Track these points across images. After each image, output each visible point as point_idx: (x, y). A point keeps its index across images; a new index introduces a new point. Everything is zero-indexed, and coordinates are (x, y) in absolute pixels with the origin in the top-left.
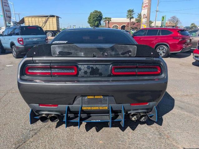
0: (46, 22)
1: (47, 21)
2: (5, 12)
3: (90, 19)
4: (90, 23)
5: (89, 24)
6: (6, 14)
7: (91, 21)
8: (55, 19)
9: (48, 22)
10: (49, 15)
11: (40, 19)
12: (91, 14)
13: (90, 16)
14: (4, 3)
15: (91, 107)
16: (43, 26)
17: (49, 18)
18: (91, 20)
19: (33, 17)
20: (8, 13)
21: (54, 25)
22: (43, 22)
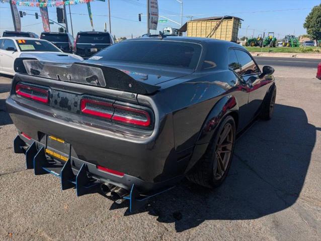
0: (216, 28)
1: (218, 26)
2: (151, 16)
3: (309, 19)
4: (308, 27)
5: (306, 29)
6: (152, 18)
7: (312, 24)
8: (231, 23)
9: (220, 27)
10: (223, 16)
11: (209, 24)
12: (314, 10)
13: (312, 14)
14: (151, 3)
15: (54, 151)
16: (212, 34)
17: (222, 21)
18: (311, 20)
19: (199, 20)
20: (154, 17)
21: (227, 33)
22: (213, 28)
